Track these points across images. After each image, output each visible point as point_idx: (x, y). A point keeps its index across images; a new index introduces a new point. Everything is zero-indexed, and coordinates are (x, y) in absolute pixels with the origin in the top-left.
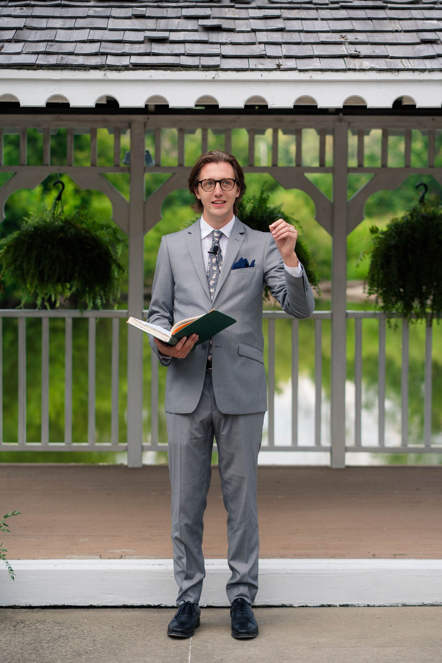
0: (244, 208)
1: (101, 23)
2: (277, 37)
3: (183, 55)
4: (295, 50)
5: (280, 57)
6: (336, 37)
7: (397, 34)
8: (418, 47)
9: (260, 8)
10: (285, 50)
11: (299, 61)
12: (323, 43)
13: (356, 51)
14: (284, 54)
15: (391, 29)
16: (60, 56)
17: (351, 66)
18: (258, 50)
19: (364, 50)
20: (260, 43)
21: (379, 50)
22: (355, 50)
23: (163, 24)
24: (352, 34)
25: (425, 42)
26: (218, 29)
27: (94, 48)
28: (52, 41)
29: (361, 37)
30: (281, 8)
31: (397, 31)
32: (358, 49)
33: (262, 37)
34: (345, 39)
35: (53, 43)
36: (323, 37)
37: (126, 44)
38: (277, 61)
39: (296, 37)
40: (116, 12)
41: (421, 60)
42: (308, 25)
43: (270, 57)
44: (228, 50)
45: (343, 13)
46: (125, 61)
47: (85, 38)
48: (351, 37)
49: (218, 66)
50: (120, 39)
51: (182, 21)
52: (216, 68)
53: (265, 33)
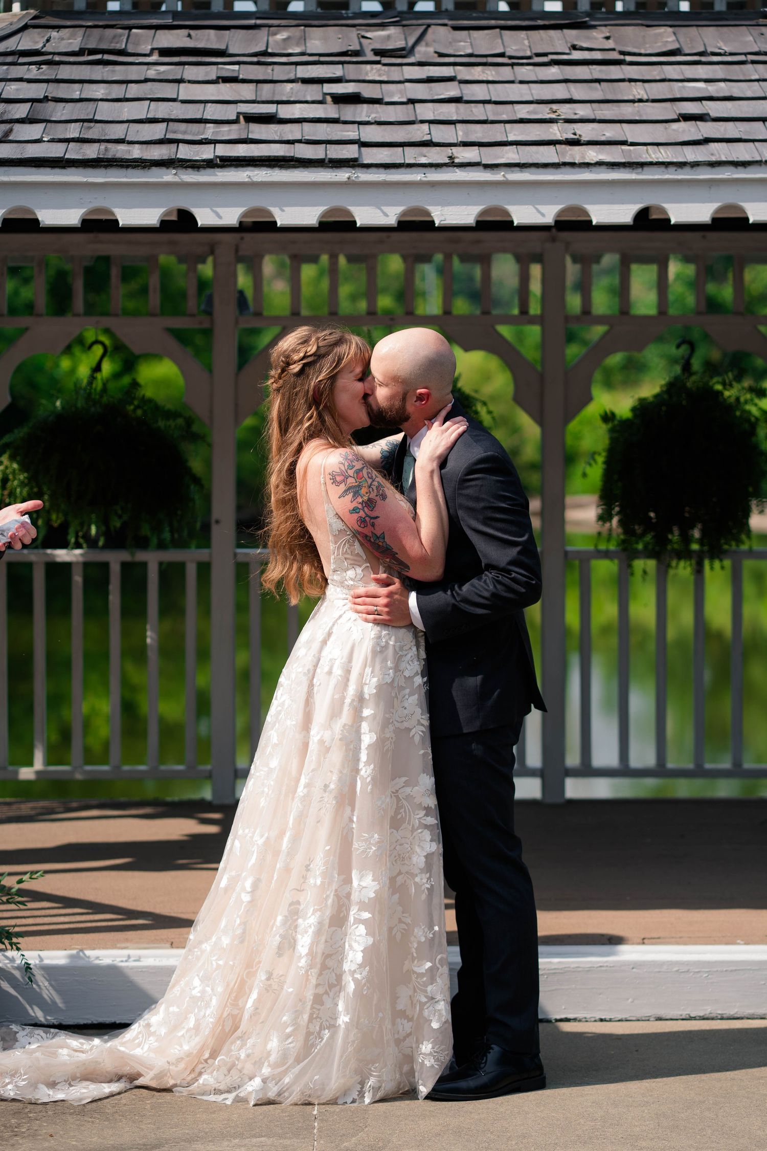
1: (168, 91)
2: (448, 112)
3: (300, 141)
4: (478, 133)
5: (454, 144)
6: (544, 112)
7: (642, 104)
9: (421, 64)
10: (461, 133)
11: (484, 150)
12: (522, 121)
13: (575, 134)
14: (460, 139)
15: (631, 98)
17: (567, 158)
18: (420, 132)
20: (422, 122)
21: (611, 132)
22: (573, 132)
23: (266, 91)
24: (568, 106)
25: (687, 118)
26: (355, 99)
27: (157, 131)
28: (90, 121)
29: (583, 111)
30: (455, 64)
31: (640, 101)
32: (578, 129)
33: (426, 111)
34: (557, 114)
35: (92, 124)
36: (523, 112)
37: (208, 125)
38: (448, 151)
39: (478, 112)
40: (191, 72)
41: (679, 148)
42: (499, 92)
43: (438, 144)
44: (371, 134)
45: (554, 72)
46: (206, 152)
47: (143, 116)
48: (565, 111)
49: (357, 160)
50: (199, 116)
52: (352, 163)
53: (431, 105)
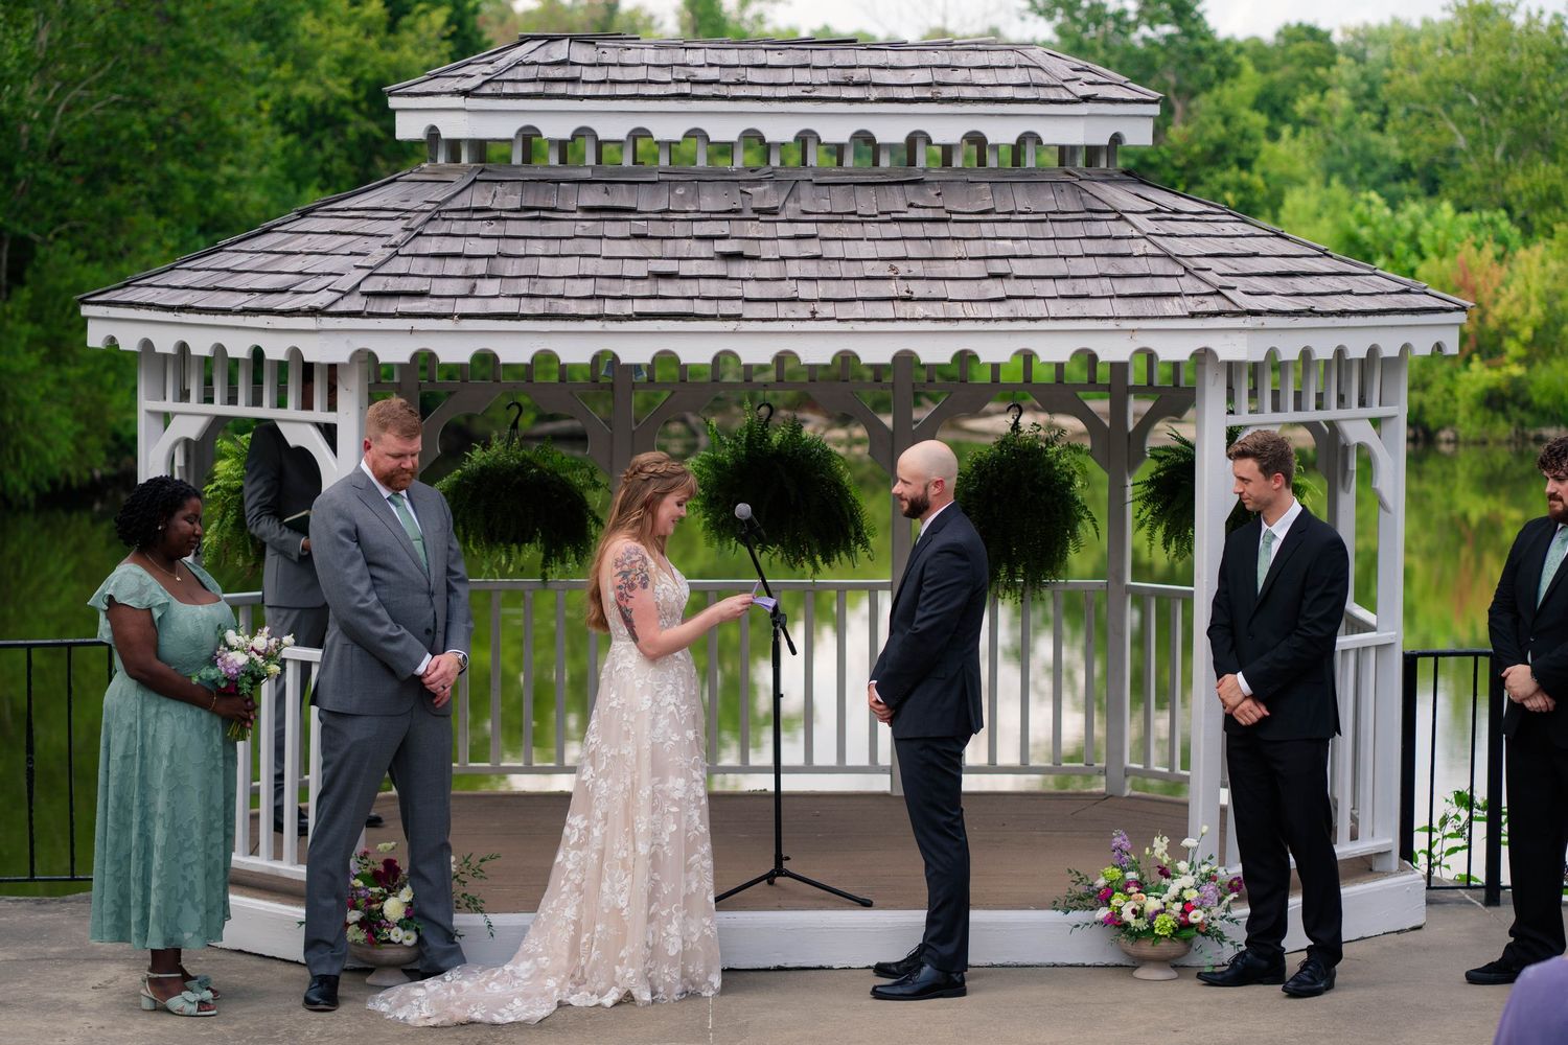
0: (770, 440)
1: (593, 247)
2: (811, 269)
3: (697, 298)
4: (834, 290)
5: (815, 301)
7: (961, 262)
8: (985, 283)
9: (790, 222)
10: (821, 290)
11: (839, 306)
12: (868, 278)
13: (908, 291)
14: (820, 296)
15: (953, 255)
16: (548, 300)
17: (903, 313)
18: (787, 289)
19: (919, 289)
20: (791, 279)
21: (938, 289)
22: (907, 289)
23: (669, 248)
24: (904, 263)
25: (993, 276)
26: (738, 256)
27: (585, 288)
28: (535, 277)
29: (916, 269)
30: (815, 222)
31: (960, 258)
32: (910, 287)
33: (794, 268)
34: (895, 272)
35: (537, 281)
37: (626, 282)
38: (811, 306)
40: (610, 229)
41: (987, 304)
42: (851, 250)
43: (803, 300)
44: (752, 290)
45: (895, 230)
46: (628, 308)
47: (576, 272)
48: (903, 268)
49: (740, 315)
50: (619, 273)
51: (694, 243)
52: (738, 317)
53: (797, 262)
